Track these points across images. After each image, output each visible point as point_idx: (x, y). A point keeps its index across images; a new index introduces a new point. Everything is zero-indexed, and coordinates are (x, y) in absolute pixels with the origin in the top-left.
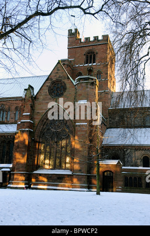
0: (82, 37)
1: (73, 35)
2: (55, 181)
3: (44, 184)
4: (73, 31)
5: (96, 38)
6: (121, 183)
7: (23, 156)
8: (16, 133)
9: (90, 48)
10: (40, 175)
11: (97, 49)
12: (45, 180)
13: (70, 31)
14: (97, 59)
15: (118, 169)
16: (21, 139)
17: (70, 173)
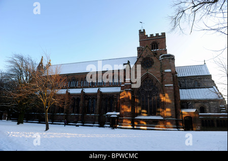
1: (142, 33)
2: (152, 124)
3: (144, 126)
4: (142, 31)
5: (157, 35)
6: (200, 124)
7: (129, 107)
8: (121, 92)
9: (154, 40)
10: (140, 119)
11: (158, 41)
12: (145, 123)
13: (140, 31)
14: (159, 47)
15: (197, 116)
17: (162, 118)
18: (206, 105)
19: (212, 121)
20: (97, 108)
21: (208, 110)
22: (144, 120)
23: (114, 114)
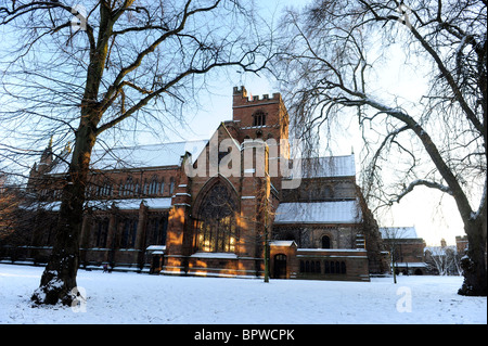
0: (249, 95)
1: (239, 93)
2: (216, 266)
3: (204, 271)
4: (239, 89)
5: (266, 97)
6: (296, 268)
7: (178, 236)
8: (170, 209)
9: (259, 108)
10: (199, 259)
11: (267, 110)
12: (204, 265)
13: (235, 88)
14: (267, 120)
15: (293, 252)
16: (176, 215)
17: (235, 257)
18: (333, 233)
19: (318, 262)
20: (138, 237)
21: (335, 243)
22: (204, 260)
23: (157, 249)
